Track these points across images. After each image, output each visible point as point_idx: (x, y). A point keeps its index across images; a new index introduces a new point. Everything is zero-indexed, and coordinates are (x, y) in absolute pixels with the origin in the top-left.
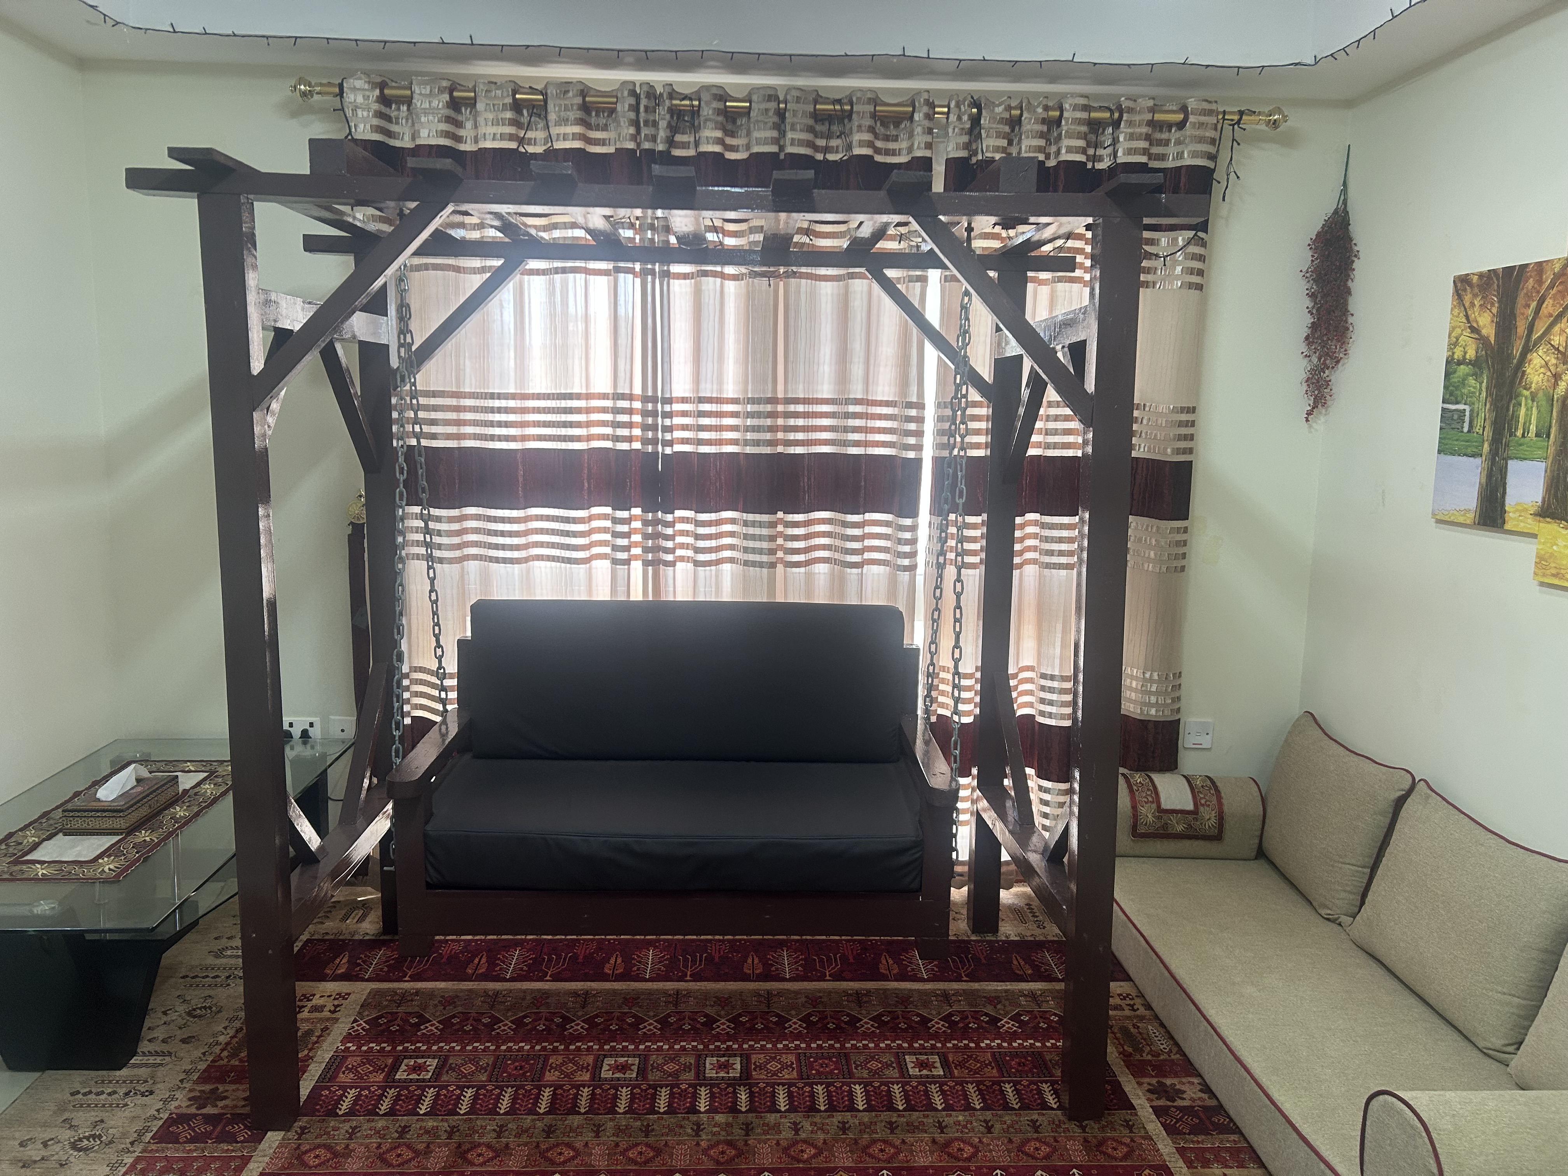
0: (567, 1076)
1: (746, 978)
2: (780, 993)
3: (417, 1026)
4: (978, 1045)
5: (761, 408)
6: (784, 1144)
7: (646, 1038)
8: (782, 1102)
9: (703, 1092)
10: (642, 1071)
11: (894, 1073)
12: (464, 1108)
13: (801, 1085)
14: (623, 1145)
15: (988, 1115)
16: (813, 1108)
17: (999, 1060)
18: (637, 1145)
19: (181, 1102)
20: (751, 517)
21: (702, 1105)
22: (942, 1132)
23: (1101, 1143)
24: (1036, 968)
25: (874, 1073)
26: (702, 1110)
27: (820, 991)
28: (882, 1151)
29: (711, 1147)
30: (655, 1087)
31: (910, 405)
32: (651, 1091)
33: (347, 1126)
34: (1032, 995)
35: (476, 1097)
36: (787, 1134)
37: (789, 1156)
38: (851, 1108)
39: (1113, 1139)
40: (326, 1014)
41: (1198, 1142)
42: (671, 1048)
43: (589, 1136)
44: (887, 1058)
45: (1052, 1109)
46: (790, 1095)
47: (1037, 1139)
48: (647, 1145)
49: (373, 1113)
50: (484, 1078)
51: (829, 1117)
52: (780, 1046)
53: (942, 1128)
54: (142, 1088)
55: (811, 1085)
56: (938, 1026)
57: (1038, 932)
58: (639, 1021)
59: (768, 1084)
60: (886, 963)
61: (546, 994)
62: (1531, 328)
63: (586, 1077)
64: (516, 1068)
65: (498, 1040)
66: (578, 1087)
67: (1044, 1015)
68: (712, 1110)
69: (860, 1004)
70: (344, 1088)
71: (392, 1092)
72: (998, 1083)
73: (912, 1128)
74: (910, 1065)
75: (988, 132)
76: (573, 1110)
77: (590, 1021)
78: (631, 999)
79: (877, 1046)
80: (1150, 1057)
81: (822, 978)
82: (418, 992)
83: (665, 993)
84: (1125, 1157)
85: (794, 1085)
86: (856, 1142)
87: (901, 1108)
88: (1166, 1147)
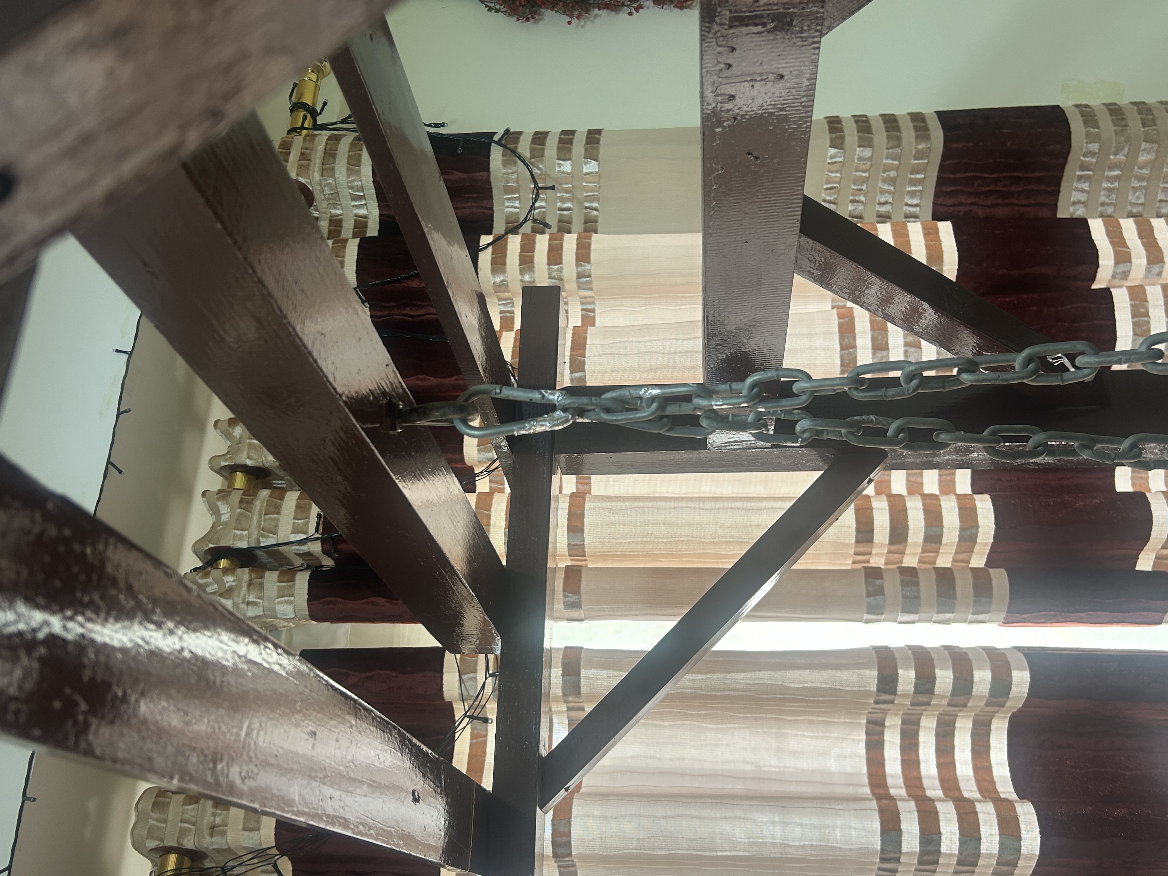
75: (265, 531)
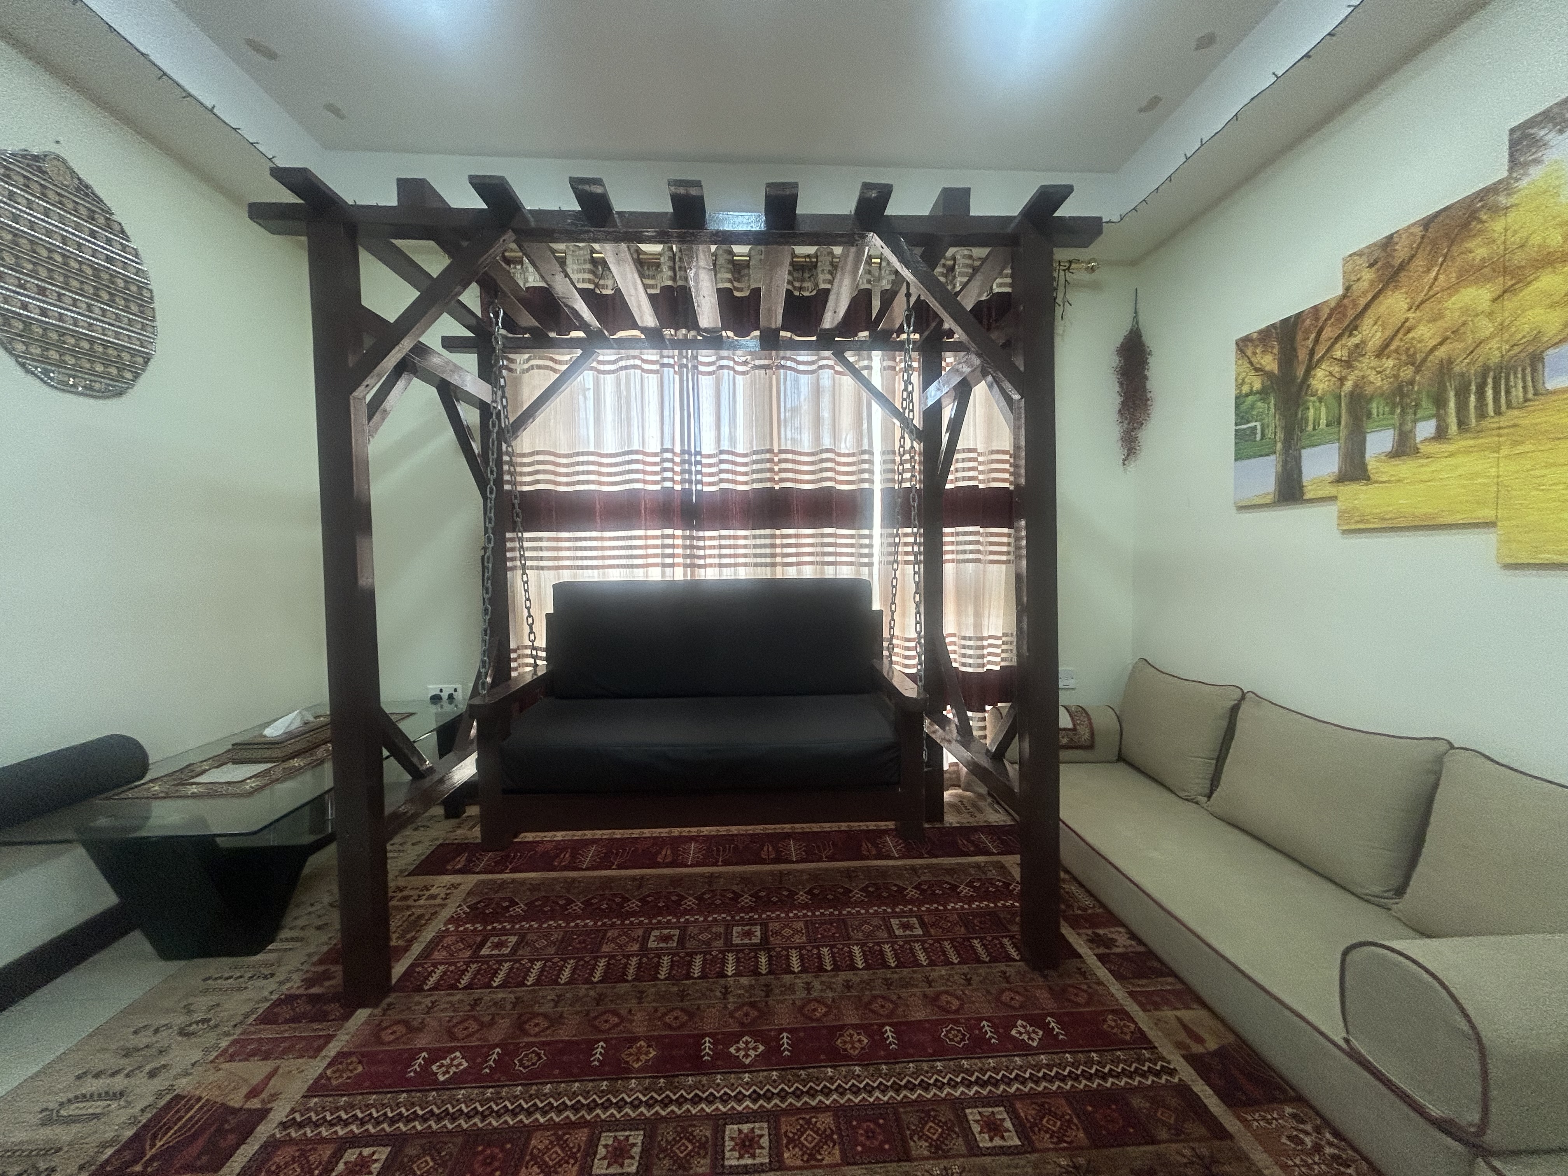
0: (620, 947)
1: (763, 862)
2: (789, 873)
3: (507, 909)
4: (945, 907)
5: (763, 456)
6: (798, 1003)
7: (686, 912)
8: (796, 965)
9: (731, 957)
10: (681, 941)
11: (883, 934)
12: (531, 980)
13: (810, 948)
14: (662, 1010)
15: (965, 968)
16: (821, 969)
17: (964, 919)
18: (673, 1010)
19: (295, 985)
20: (758, 532)
21: (730, 970)
22: (930, 986)
23: (1064, 990)
24: (976, 846)
25: (868, 935)
26: (730, 974)
27: (819, 869)
28: (883, 1006)
29: (737, 1009)
30: (691, 955)
31: (864, 452)
32: (688, 958)
33: (428, 1001)
34: (977, 866)
35: (542, 970)
36: (801, 994)
37: (803, 1015)
38: (853, 967)
39: (1072, 986)
40: (438, 901)
41: (1143, 986)
42: (706, 919)
43: (633, 1003)
44: (876, 922)
45: (1016, 961)
46: (801, 958)
47: (1010, 989)
48: (682, 1010)
49: (453, 987)
50: (552, 950)
51: (834, 976)
52: (791, 915)
53: (930, 983)
54: (266, 972)
55: (818, 947)
56: (912, 893)
57: (971, 820)
58: (682, 898)
59: (783, 949)
60: (865, 847)
61: (610, 879)
62: (1312, 353)
63: (636, 947)
64: (580, 943)
65: (569, 918)
66: (628, 957)
67: (991, 882)
68: (738, 974)
69: (850, 878)
70: (435, 965)
71: (474, 966)
72: (968, 939)
73: (906, 984)
74: (895, 927)
76: (622, 979)
77: (643, 900)
78: (676, 881)
79: (867, 911)
80: (1079, 912)
81: (820, 860)
82: (513, 881)
83: (702, 875)
84: (1088, 1004)
85: (804, 947)
86: (859, 998)
87: (893, 965)
88: (1117, 990)
